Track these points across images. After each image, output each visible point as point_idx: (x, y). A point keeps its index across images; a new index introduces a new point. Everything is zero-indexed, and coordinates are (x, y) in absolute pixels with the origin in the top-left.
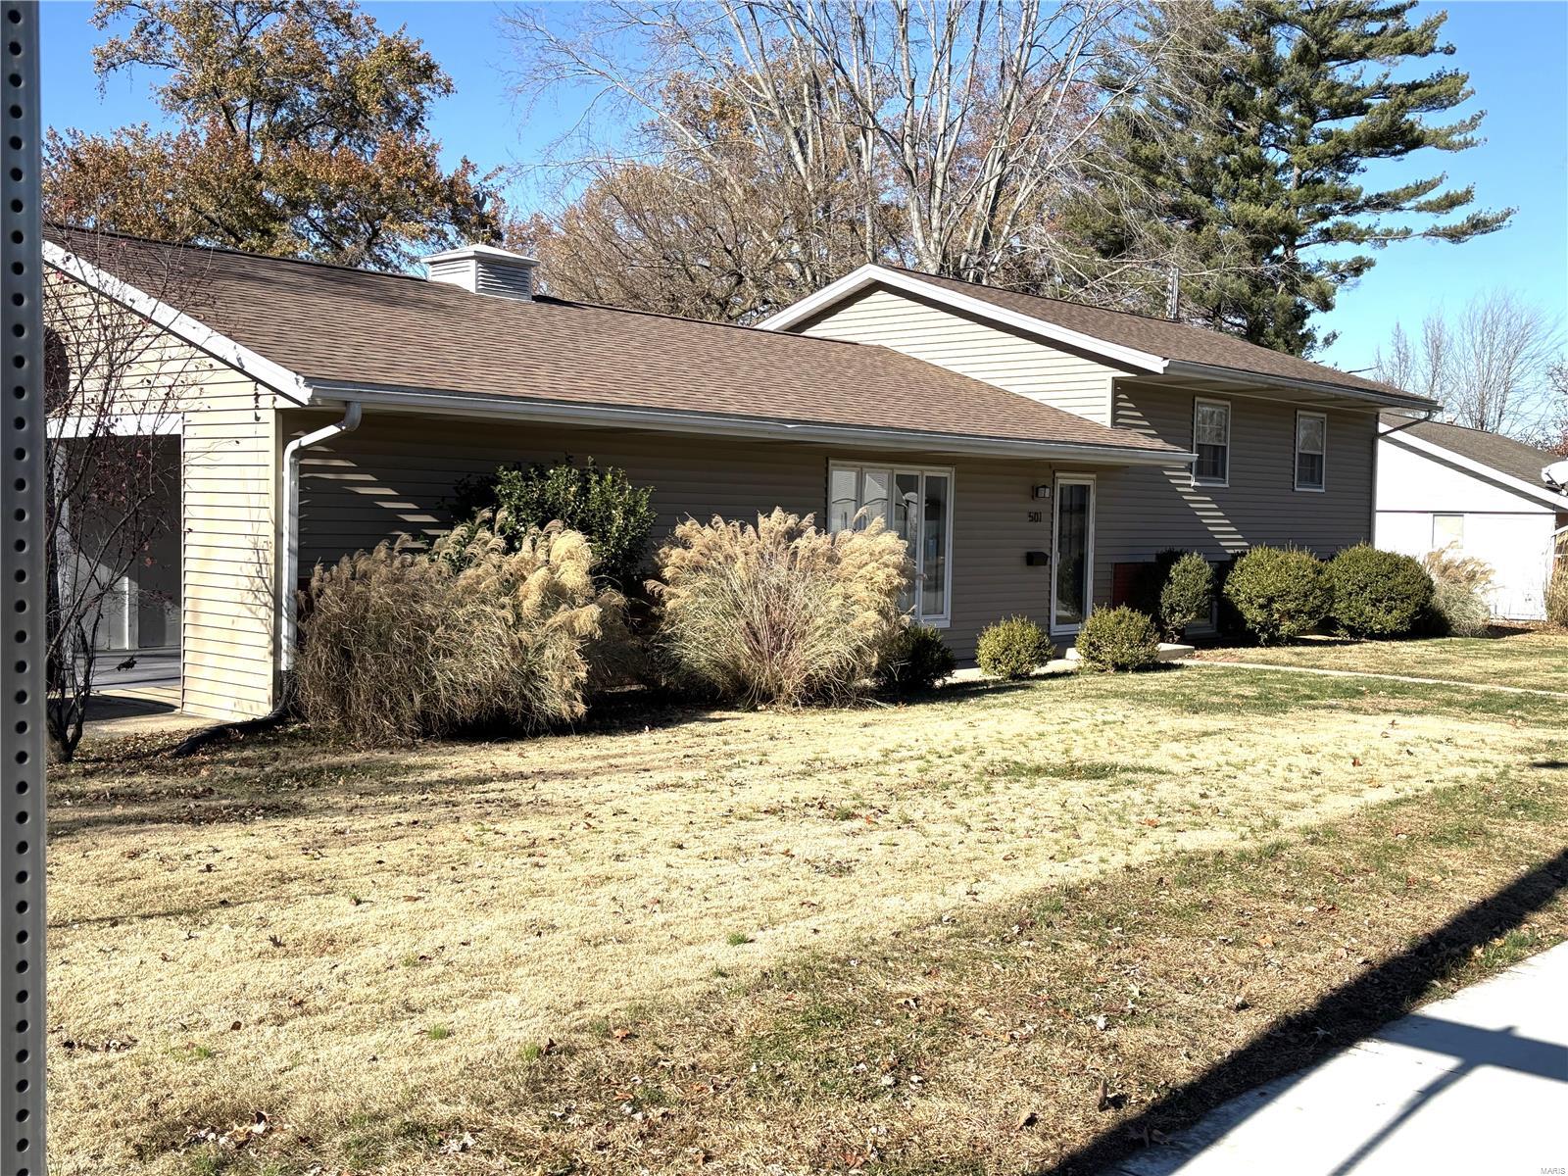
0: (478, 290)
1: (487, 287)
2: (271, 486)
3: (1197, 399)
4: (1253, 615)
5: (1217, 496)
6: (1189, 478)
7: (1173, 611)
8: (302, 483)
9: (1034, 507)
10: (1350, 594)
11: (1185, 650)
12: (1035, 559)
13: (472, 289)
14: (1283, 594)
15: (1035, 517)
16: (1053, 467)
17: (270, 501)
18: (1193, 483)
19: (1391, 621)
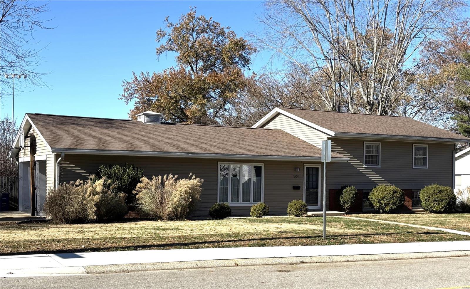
0: (145, 122)
1: (147, 122)
2: (54, 171)
3: (365, 142)
4: (376, 204)
5: (374, 170)
6: (362, 165)
7: (344, 203)
8: (60, 170)
9: (296, 174)
10: (426, 199)
11: (341, 214)
12: (297, 188)
13: (143, 122)
14: (383, 199)
15: (296, 176)
16: (303, 163)
17: (53, 174)
18: (364, 166)
19: (437, 208)
